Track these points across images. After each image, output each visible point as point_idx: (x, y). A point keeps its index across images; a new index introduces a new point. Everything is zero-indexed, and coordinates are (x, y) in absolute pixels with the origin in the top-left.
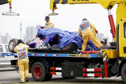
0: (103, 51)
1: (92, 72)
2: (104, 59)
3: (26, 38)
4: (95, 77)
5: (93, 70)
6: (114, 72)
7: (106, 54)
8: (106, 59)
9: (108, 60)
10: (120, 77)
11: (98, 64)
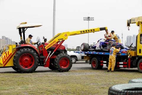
0: (128, 52)
1: (122, 64)
2: (129, 57)
3: (126, 43)
4: (124, 67)
5: (122, 63)
6: (134, 65)
7: (130, 53)
8: (130, 57)
9: (131, 57)
10: (137, 68)
11: (125, 60)
